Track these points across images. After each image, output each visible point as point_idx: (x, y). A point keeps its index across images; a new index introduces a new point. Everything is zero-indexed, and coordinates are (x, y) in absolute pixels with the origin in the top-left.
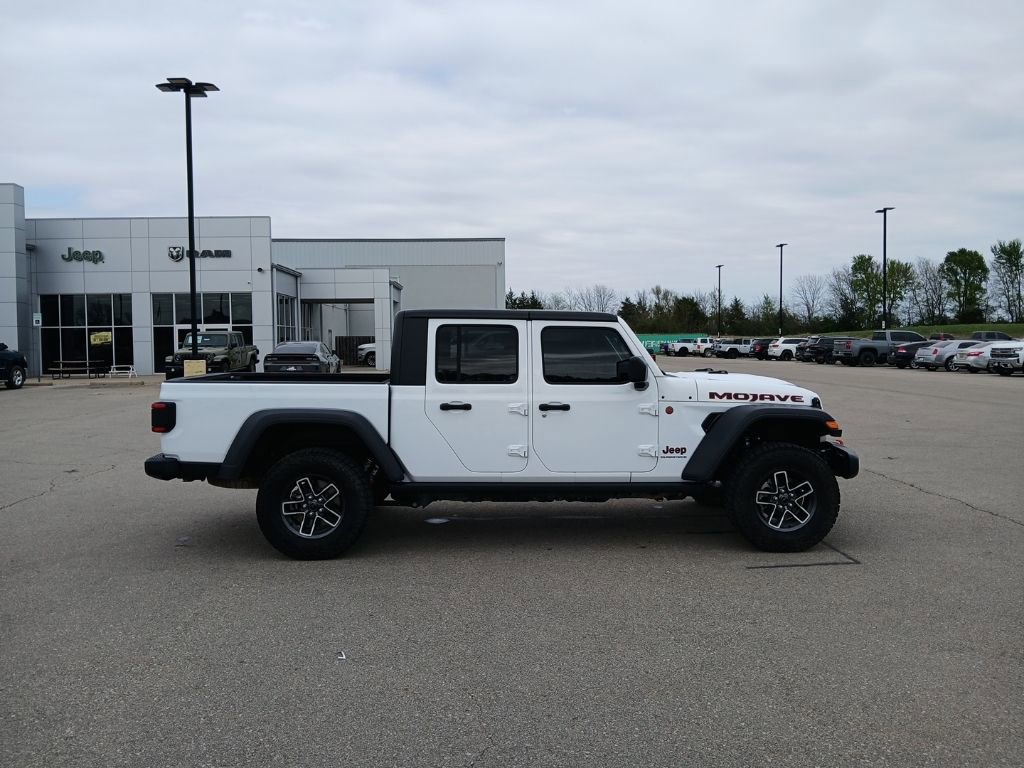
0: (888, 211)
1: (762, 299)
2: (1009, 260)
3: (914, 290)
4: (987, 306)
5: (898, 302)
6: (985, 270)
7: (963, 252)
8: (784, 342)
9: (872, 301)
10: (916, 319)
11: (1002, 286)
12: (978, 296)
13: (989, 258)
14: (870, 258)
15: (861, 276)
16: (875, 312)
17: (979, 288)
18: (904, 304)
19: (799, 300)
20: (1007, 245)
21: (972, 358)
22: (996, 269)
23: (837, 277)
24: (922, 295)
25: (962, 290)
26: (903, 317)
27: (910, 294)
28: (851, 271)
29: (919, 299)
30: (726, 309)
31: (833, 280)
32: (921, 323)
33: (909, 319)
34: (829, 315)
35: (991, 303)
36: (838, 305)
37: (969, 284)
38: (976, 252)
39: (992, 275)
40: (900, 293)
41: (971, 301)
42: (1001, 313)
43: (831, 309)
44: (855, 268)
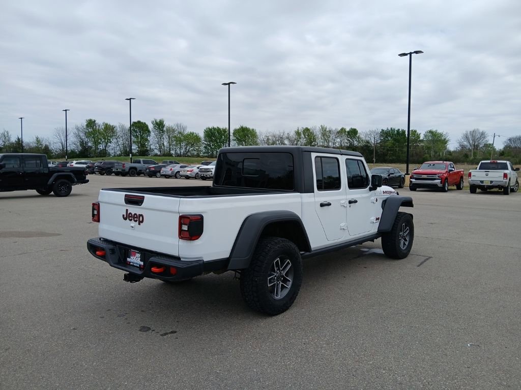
0: (132, 100)
1: (35, 138)
2: (159, 128)
3: (117, 139)
4: (150, 148)
5: (109, 144)
6: (149, 132)
7: (139, 122)
8: (76, 164)
9: (96, 143)
10: (119, 153)
11: (156, 139)
12: (146, 144)
13: (151, 127)
14: (95, 121)
15: (90, 130)
16: (98, 149)
17: (147, 140)
18: (112, 145)
19: (56, 140)
20: (158, 121)
21: (189, 172)
22: (154, 132)
23: (78, 129)
24: (121, 142)
25: (139, 140)
26: (112, 152)
27: (115, 140)
28: (85, 126)
29: (119, 143)
30: (13, 143)
31: (75, 131)
32: (120, 155)
33: (115, 153)
34: (74, 149)
35: (152, 147)
36: (79, 144)
37: (142, 138)
38: (145, 123)
39: (152, 134)
40: (110, 140)
41: (143, 145)
42: (157, 152)
43: (75, 146)
44: (87, 125)
